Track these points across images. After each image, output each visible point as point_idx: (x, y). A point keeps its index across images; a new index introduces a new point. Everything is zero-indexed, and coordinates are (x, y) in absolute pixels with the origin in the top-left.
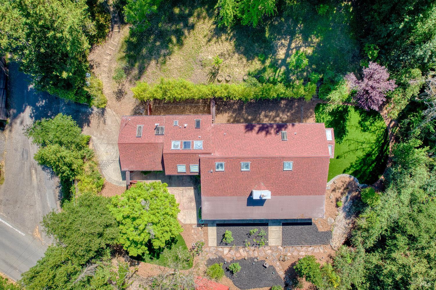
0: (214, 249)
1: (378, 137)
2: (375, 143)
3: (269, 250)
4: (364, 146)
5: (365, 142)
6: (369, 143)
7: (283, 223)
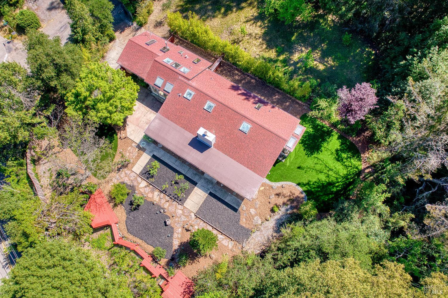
0: (134, 176)
1: (348, 173)
2: (343, 177)
3: (181, 210)
4: (330, 173)
5: (333, 170)
6: (337, 173)
7: (210, 192)
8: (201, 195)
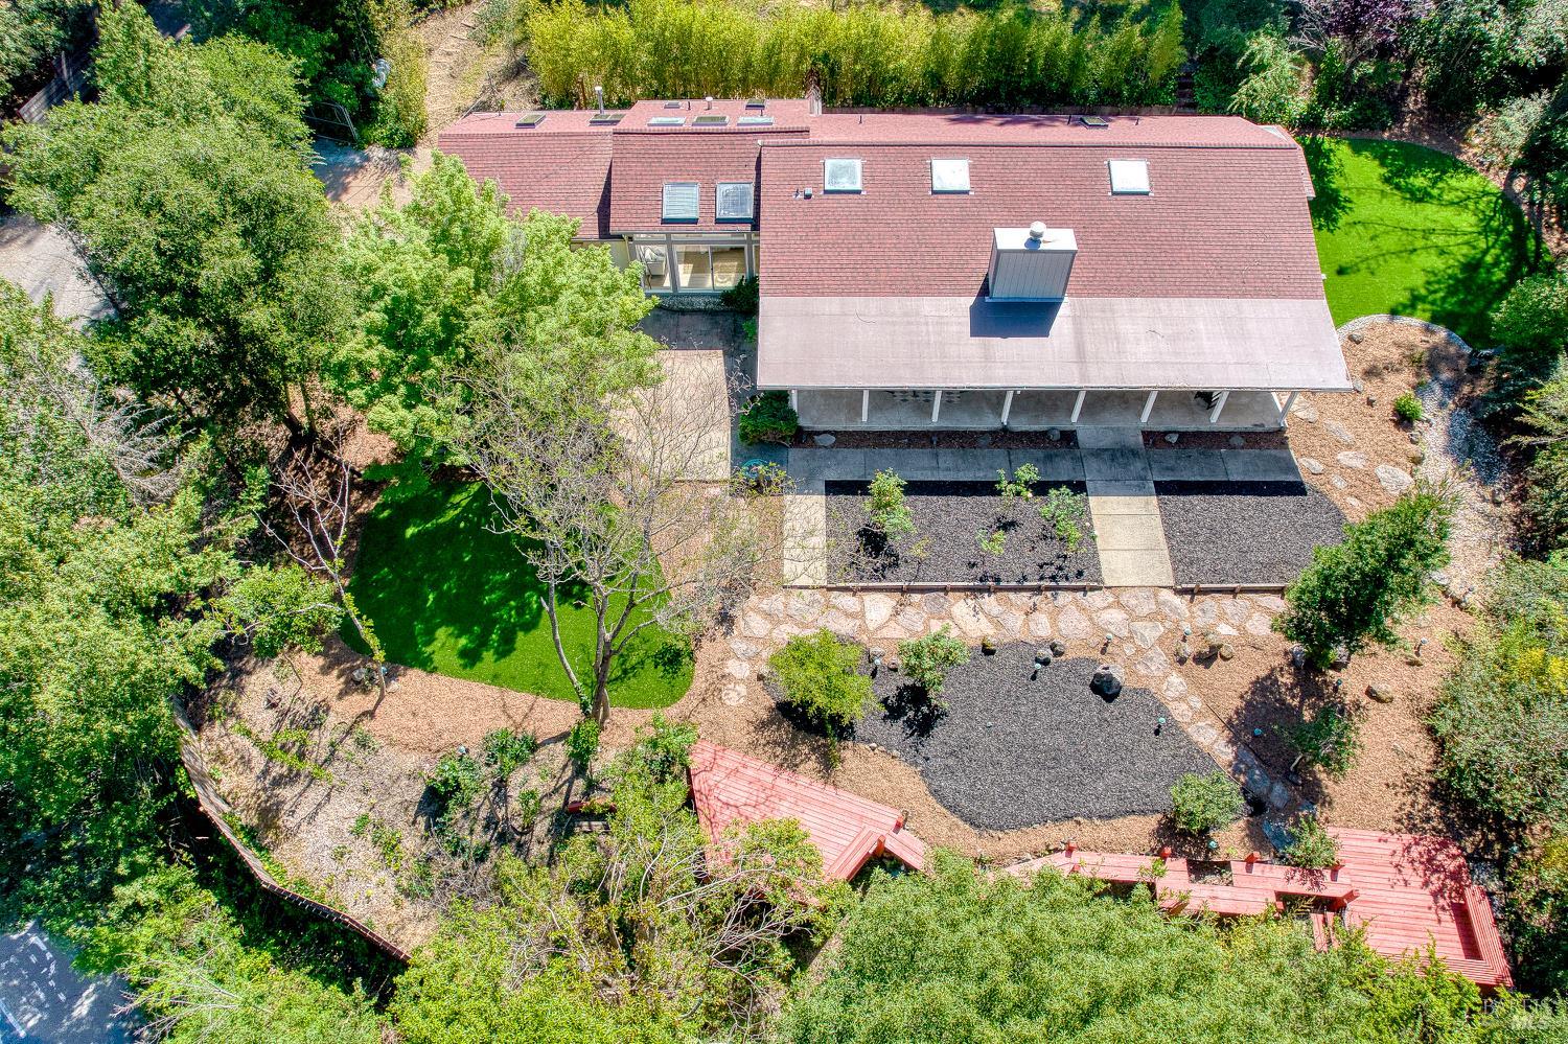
0: (814, 602)
1: (1481, 217)
2: (1479, 234)
4: (1437, 240)
5: (1434, 230)
6: (1453, 231)
7: (1156, 483)
8: (1134, 510)
